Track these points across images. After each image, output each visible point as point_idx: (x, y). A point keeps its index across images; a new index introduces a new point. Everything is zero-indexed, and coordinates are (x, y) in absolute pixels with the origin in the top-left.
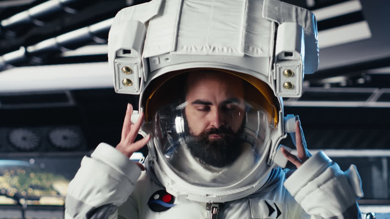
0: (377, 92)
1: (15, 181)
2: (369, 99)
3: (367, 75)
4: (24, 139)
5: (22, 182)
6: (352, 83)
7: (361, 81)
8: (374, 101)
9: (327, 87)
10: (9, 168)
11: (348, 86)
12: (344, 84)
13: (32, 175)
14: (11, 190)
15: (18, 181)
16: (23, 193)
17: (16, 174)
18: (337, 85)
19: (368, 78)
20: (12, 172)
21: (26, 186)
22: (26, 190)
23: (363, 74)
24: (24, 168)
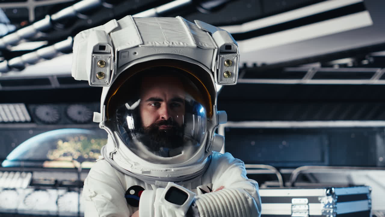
0: (379, 71)
1: (79, 145)
2: (372, 78)
3: (370, 57)
4: (80, 113)
5: (85, 147)
6: (358, 64)
7: (365, 62)
8: (377, 79)
9: (336, 68)
10: (73, 135)
11: (354, 66)
12: (350, 65)
13: (93, 141)
14: (75, 154)
15: (82, 146)
16: (86, 156)
17: (79, 140)
18: (345, 66)
19: (372, 60)
20: (76, 138)
21: (88, 150)
22: (88, 154)
23: (367, 56)
24: (86, 135)
